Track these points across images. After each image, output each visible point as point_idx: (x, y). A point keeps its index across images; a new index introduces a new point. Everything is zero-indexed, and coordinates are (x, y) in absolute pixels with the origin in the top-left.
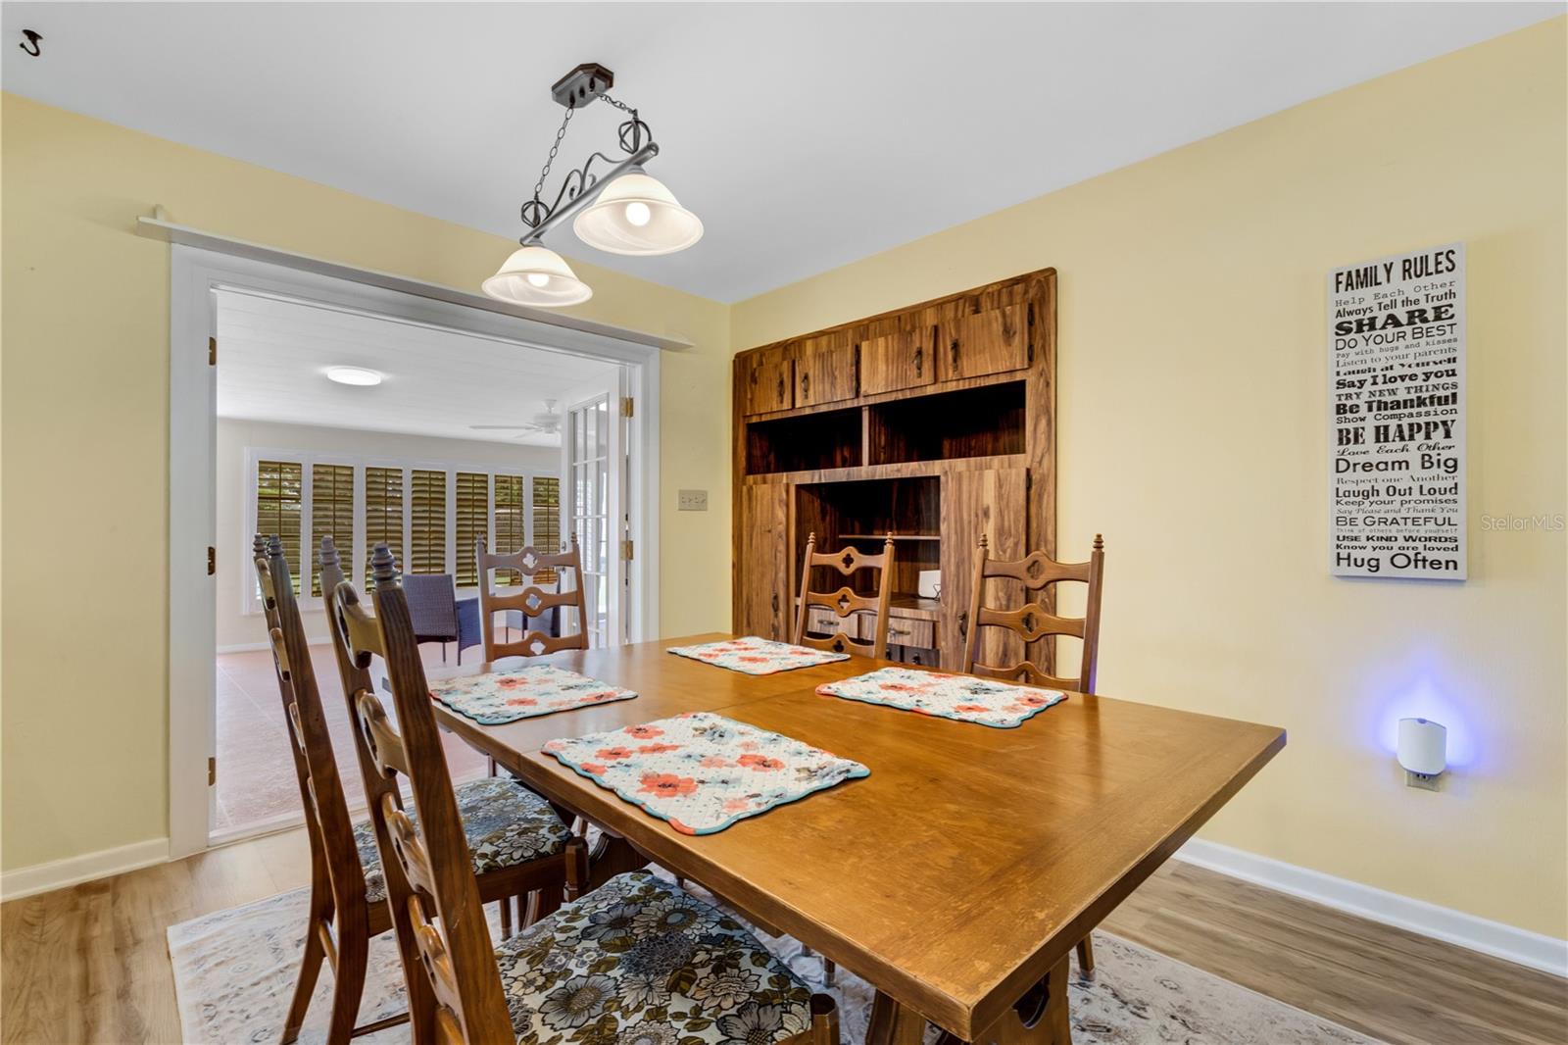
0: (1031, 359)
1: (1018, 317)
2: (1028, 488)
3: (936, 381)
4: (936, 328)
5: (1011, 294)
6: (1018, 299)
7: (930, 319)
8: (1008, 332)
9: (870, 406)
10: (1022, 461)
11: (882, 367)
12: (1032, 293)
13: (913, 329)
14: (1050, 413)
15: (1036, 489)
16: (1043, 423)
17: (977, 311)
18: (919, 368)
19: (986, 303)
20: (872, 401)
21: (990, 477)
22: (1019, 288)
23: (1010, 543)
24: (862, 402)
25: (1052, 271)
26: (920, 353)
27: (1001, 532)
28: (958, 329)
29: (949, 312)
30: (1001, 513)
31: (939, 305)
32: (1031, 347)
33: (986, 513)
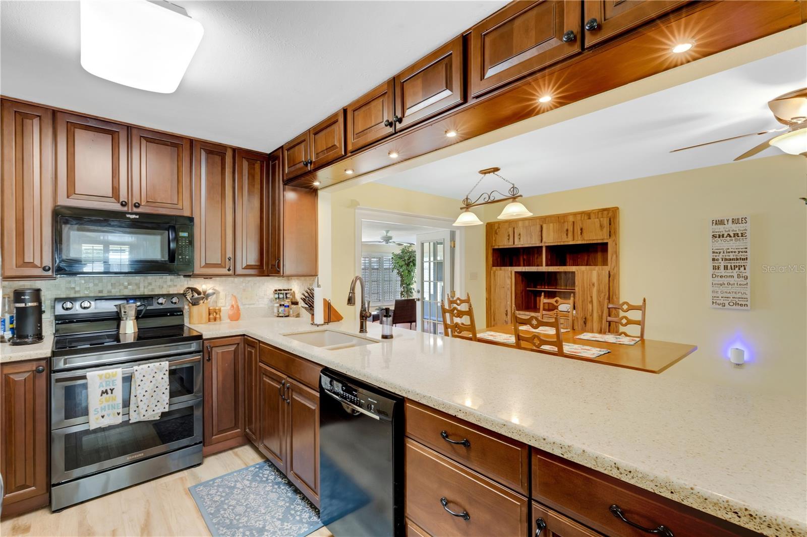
0: (610, 236)
1: (605, 222)
2: (609, 277)
3: (573, 240)
4: (574, 222)
5: (602, 214)
6: (605, 216)
7: (571, 219)
8: (601, 227)
9: (547, 247)
10: (606, 269)
11: (552, 234)
12: (610, 215)
13: (564, 222)
14: (616, 253)
15: (612, 278)
16: (614, 256)
17: (589, 218)
18: (567, 235)
19: (593, 216)
20: (547, 245)
21: (595, 274)
22: (605, 212)
23: (603, 294)
24: (543, 244)
25: (617, 208)
26: (567, 230)
27: (599, 291)
28: (582, 224)
29: (579, 217)
30: (599, 285)
31: (575, 214)
32: (610, 232)
33: (593, 285)
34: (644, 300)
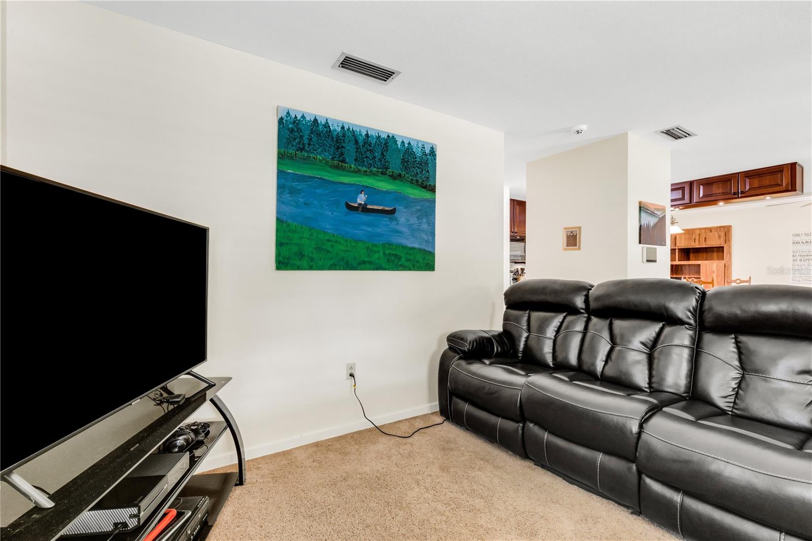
0: (725, 242)
1: (722, 234)
2: (725, 267)
3: (699, 244)
4: (699, 234)
5: (720, 229)
6: (722, 230)
7: (698, 232)
8: (720, 237)
9: (679, 249)
10: (722, 263)
11: (683, 241)
12: (725, 230)
13: (693, 234)
14: (730, 253)
15: (727, 268)
16: (728, 255)
17: (711, 232)
18: (695, 241)
19: (713, 230)
20: (679, 248)
21: (715, 265)
22: (722, 228)
23: (720, 278)
24: (676, 248)
25: (731, 226)
26: (695, 239)
27: (718, 276)
28: (706, 235)
29: (703, 231)
30: (718, 272)
31: (700, 229)
32: (725, 240)
33: (714, 272)
34: (750, 278)
